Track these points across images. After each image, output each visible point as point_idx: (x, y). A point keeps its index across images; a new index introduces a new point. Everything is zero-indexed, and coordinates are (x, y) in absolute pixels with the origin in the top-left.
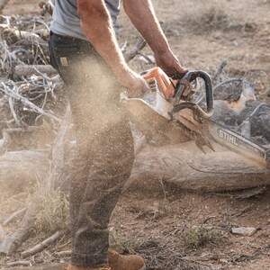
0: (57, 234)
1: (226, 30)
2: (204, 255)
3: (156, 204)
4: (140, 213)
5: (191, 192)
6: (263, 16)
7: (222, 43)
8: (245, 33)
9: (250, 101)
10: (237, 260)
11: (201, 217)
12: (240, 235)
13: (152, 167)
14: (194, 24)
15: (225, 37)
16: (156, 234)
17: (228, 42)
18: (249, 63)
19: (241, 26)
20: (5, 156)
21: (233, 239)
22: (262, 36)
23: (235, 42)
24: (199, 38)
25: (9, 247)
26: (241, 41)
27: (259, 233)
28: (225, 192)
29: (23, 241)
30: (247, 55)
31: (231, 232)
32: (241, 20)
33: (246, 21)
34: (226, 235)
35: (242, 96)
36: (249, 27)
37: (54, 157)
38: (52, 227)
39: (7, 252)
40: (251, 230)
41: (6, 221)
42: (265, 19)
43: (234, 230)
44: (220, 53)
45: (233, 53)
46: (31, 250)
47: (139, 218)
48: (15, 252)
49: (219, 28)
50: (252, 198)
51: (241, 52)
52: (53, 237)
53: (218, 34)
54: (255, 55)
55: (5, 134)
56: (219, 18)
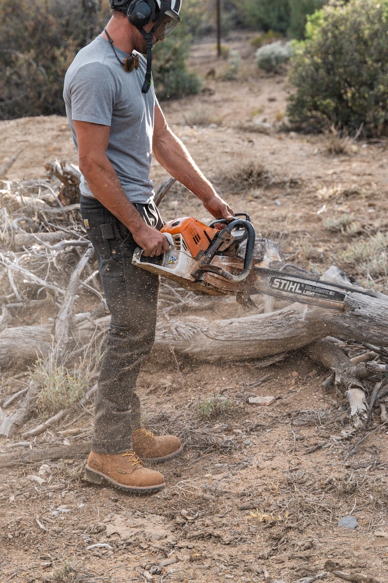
0: (61, 413)
1: (268, 188)
2: (217, 426)
3: (169, 377)
4: (152, 388)
5: (207, 362)
6: (312, 170)
7: (263, 203)
8: (289, 190)
9: (275, 262)
10: (251, 430)
11: (218, 389)
12: (257, 405)
13: (164, 338)
14: (231, 182)
15: (266, 196)
16: (167, 408)
17: (270, 202)
18: (292, 223)
19: (285, 183)
20: (3, 333)
21: (249, 409)
22: (309, 192)
23: (278, 202)
24: (236, 197)
25: (9, 428)
26: (284, 199)
27: (278, 402)
28: (244, 361)
29: (24, 422)
30: (290, 215)
31: (248, 402)
32: (285, 175)
33: (291, 176)
34: (242, 405)
35: (265, 257)
36: (294, 183)
37: (57, 331)
38: (56, 405)
39: (7, 434)
40: (269, 399)
41: (6, 403)
42: (314, 173)
43: (251, 400)
44: (259, 213)
45: (275, 214)
46: (33, 431)
47: (151, 392)
48: (15, 433)
49: (259, 186)
50: (273, 365)
51: (283, 212)
52: (56, 417)
53: (258, 192)
54: (299, 214)
55: (4, 310)
56: (259, 175)
